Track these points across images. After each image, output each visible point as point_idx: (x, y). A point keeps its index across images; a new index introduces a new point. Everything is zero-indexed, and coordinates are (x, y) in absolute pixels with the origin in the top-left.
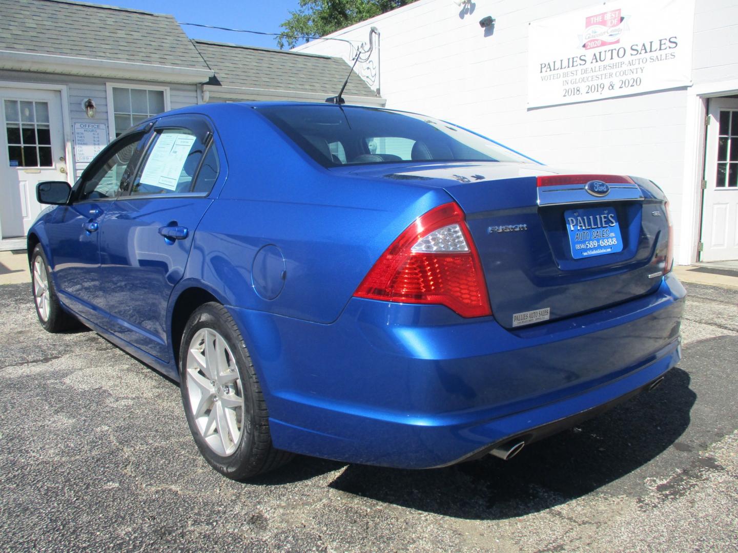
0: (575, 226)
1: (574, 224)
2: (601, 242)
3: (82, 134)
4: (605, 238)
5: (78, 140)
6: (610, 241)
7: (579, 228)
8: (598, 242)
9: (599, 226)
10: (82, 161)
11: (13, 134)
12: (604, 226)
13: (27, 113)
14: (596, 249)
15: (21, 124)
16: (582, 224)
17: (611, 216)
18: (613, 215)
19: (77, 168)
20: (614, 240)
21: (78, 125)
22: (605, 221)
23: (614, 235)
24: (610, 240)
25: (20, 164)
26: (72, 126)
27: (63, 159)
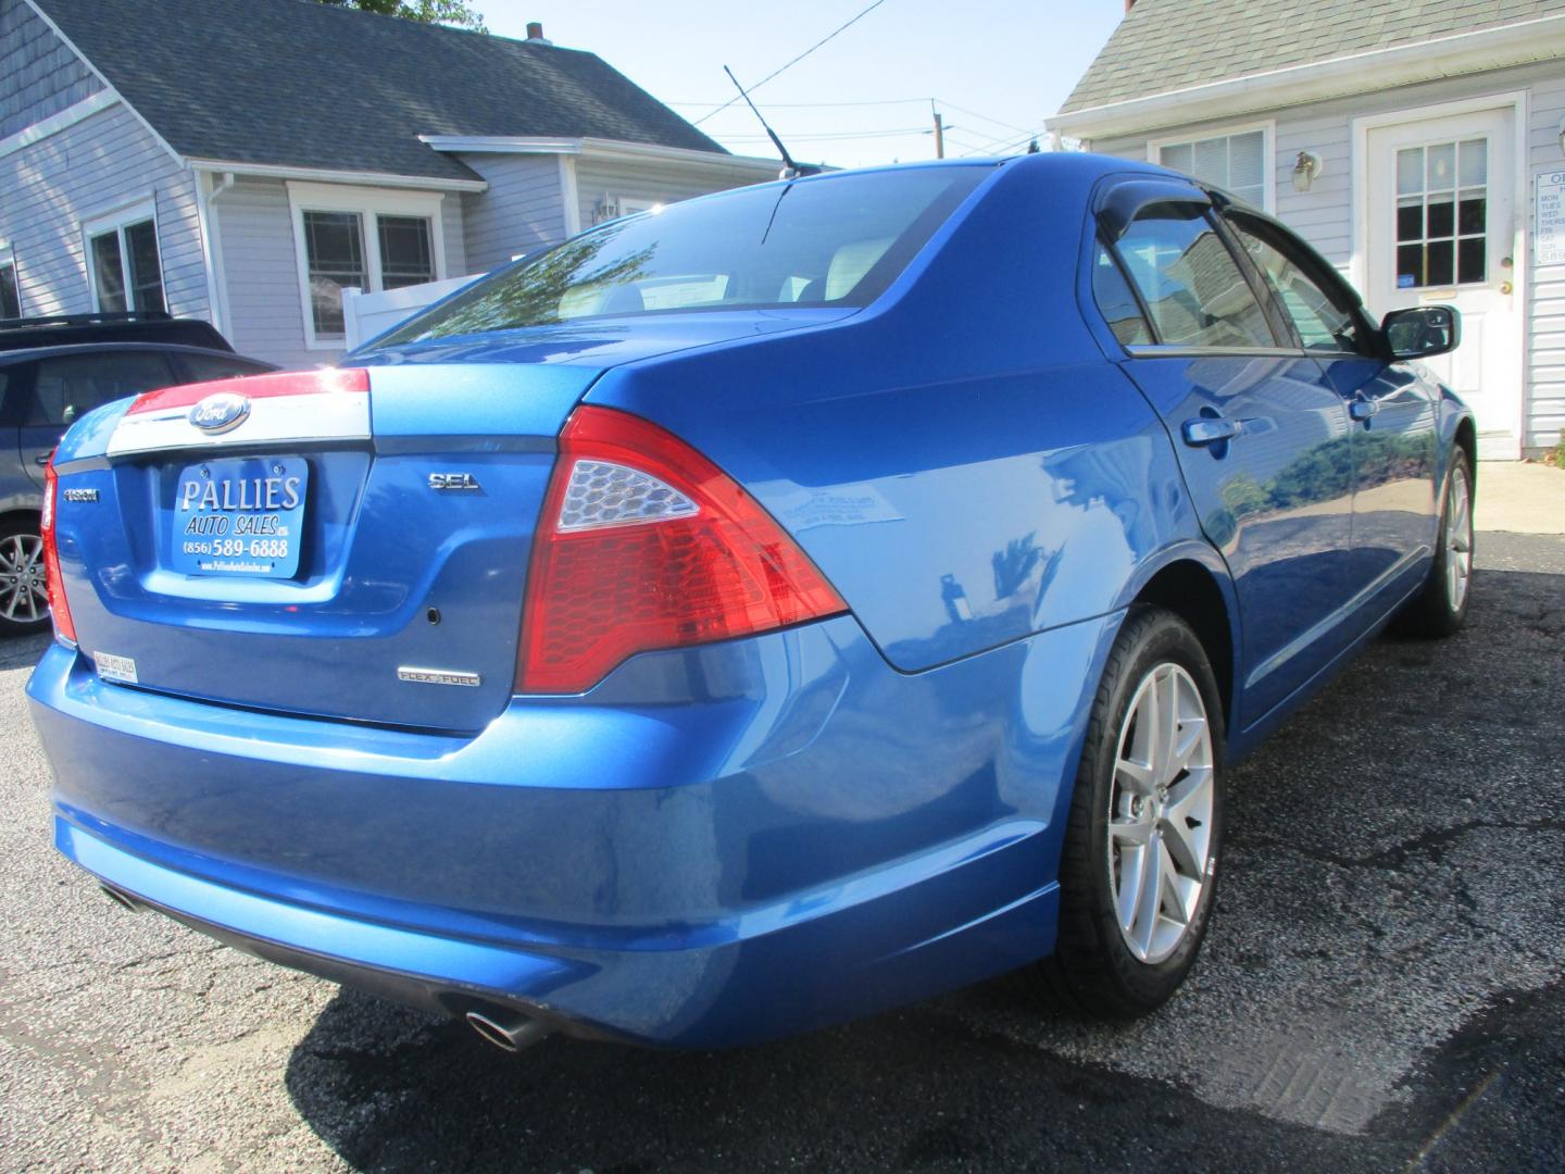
0: (193, 503)
1: (195, 496)
2: (253, 545)
3: (1555, 197)
4: (265, 538)
5: (1544, 215)
6: (274, 547)
7: (202, 506)
8: (247, 544)
9: (258, 506)
10: (1549, 262)
11: (1408, 221)
12: (269, 505)
13: (1441, 170)
14: (236, 559)
15: (1426, 197)
16: (215, 499)
17: (292, 482)
18: (297, 480)
19: (1536, 280)
20: (284, 544)
21: (1546, 179)
22: (273, 495)
23: (286, 534)
24: (274, 543)
25: (1418, 283)
26: (1532, 182)
27: (1508, 262)
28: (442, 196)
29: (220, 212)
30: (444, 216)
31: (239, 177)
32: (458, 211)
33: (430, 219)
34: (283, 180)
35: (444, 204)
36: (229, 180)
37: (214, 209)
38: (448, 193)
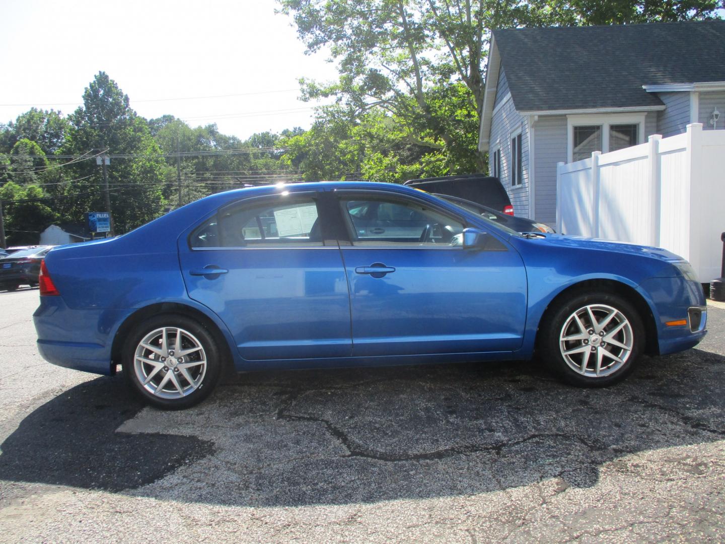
28: (646, 113)
29: (536, 131)
30: (646, 122)
31: (540, 116)
32: (655, 120)
33: (638, 124)
34: (565, 115)
35: (647, 117)
36: (536, 118)
37: (533, 130)
38: (649, 112)
